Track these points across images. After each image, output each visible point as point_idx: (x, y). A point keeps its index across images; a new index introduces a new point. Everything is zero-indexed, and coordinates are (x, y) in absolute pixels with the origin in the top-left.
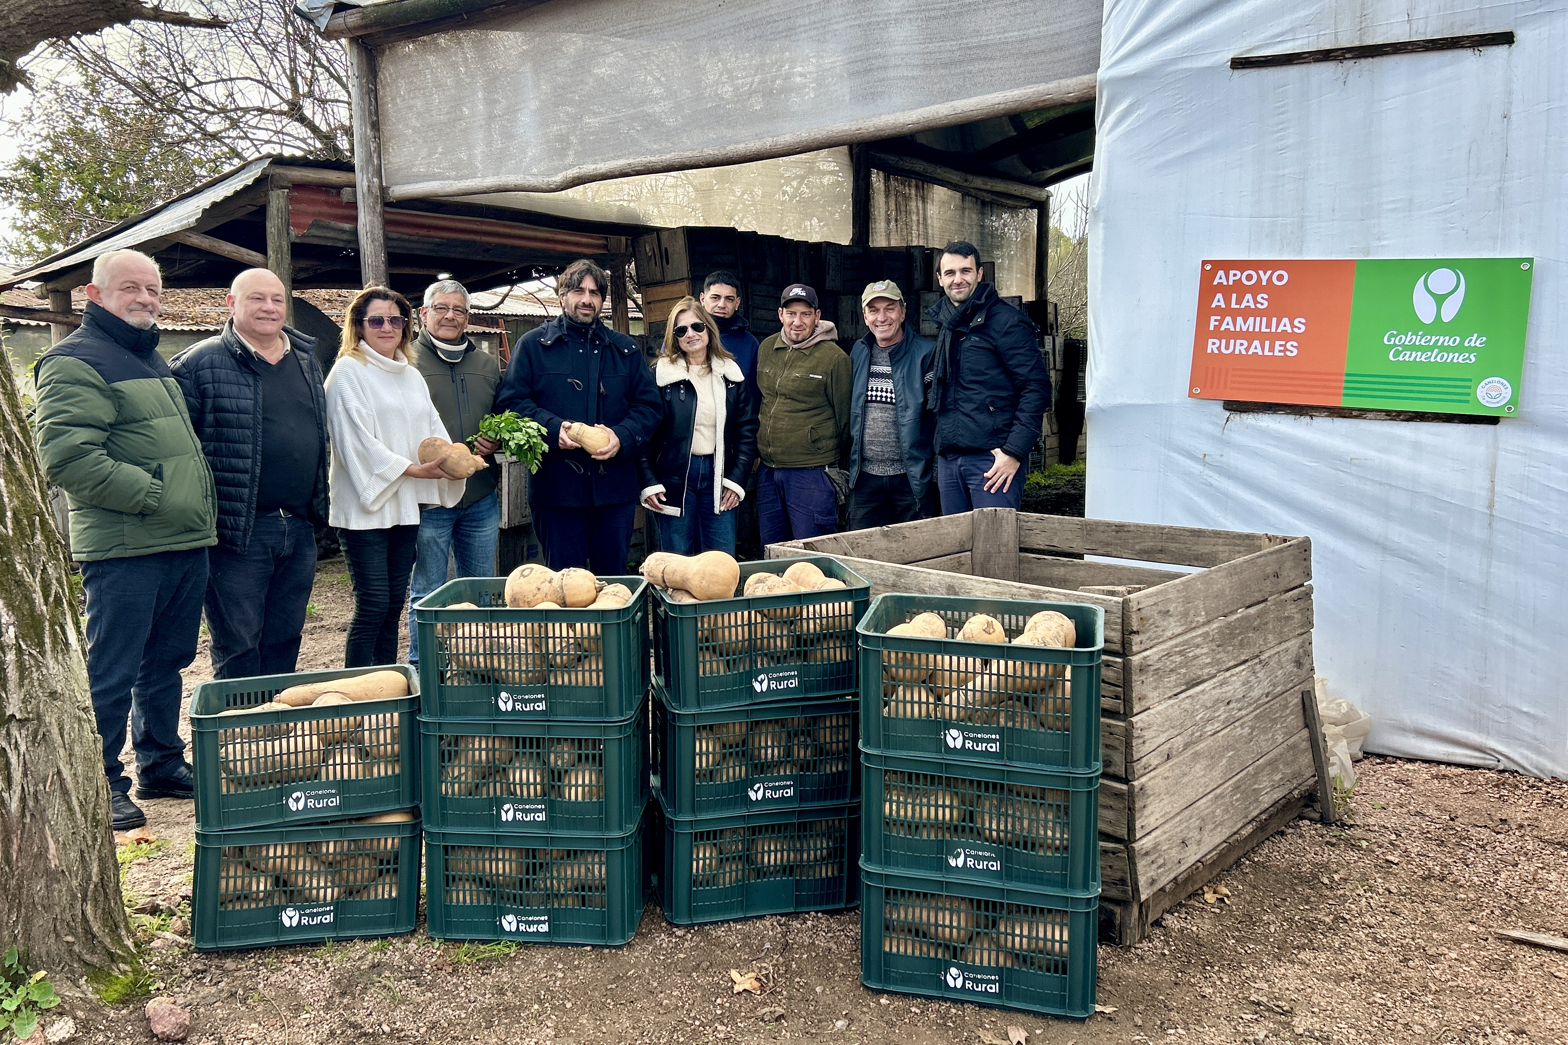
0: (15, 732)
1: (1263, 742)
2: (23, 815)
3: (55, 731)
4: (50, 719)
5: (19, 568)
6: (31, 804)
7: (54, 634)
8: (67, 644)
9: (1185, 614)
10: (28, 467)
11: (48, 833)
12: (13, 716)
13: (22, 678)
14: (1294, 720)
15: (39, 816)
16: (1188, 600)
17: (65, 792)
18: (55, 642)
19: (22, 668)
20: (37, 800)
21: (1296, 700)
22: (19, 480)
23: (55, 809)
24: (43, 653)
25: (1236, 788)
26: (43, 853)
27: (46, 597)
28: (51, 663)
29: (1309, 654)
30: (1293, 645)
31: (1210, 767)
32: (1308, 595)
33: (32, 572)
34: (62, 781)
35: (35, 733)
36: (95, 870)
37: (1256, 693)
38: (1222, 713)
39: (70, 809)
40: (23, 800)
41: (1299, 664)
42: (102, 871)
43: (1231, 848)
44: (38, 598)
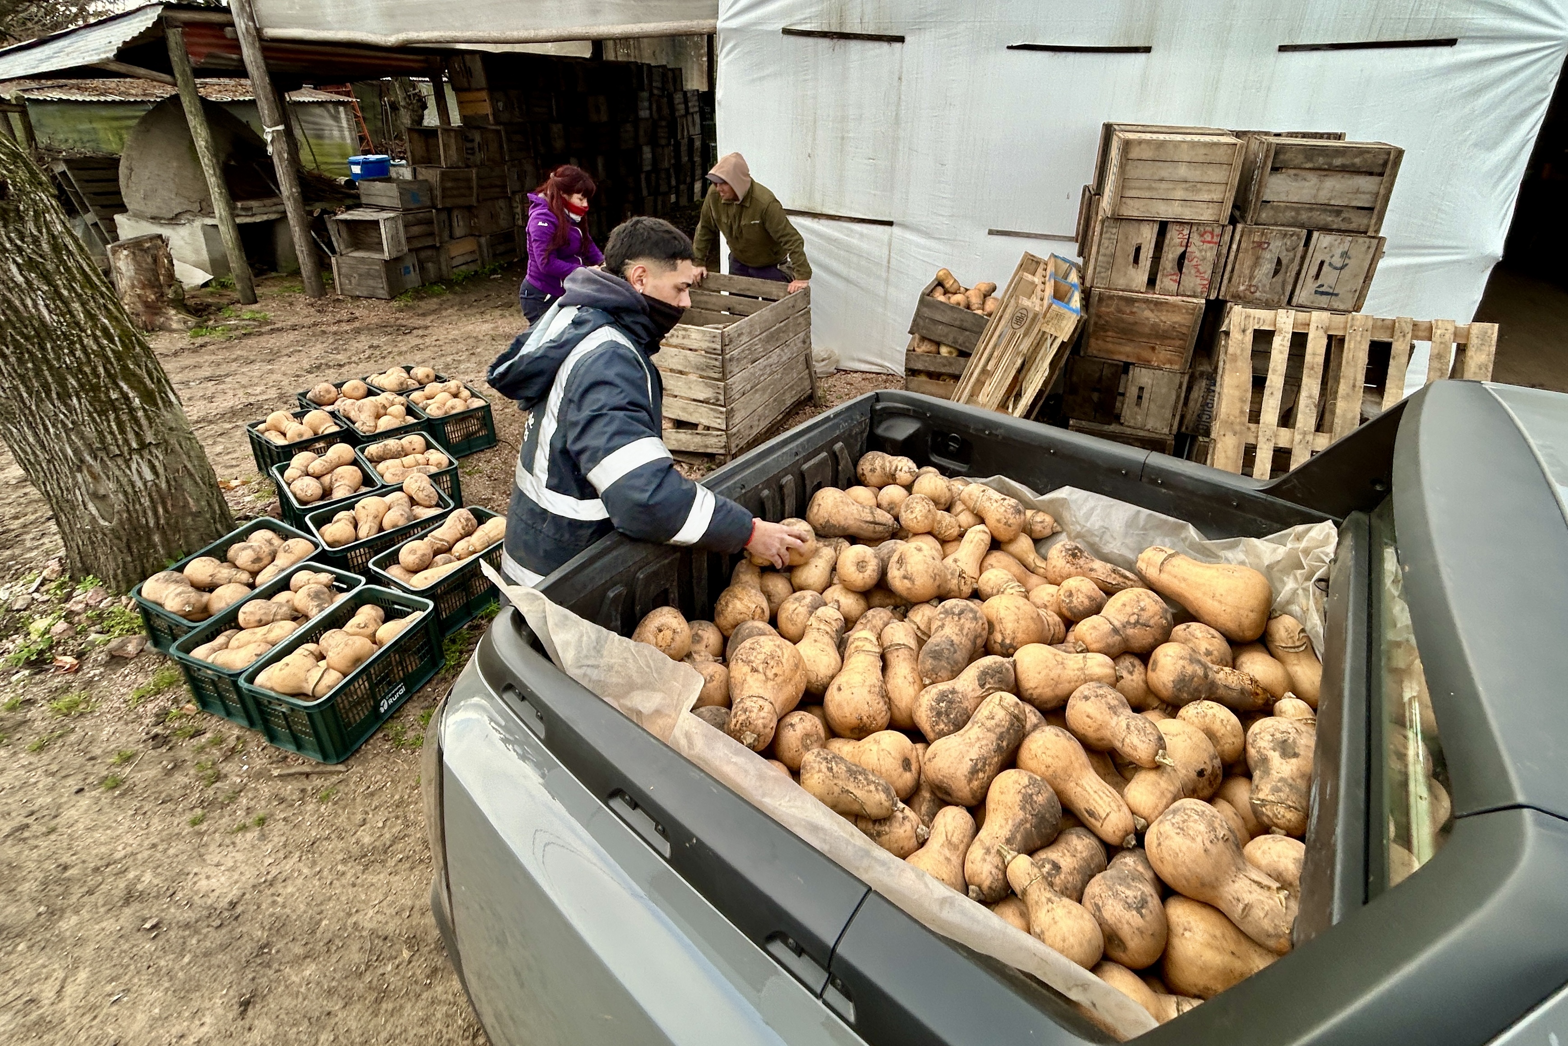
0: (155, 451)
1: (787, 379)
2: (170, 489)
3: (177, 446)
4: (173, 441)
5: (132, 367)
6: (173, 483)
7: (162, 398)
8: (171, 402)
9: (750, 333)
10: (118, 310)
11: (187, 496)
12: (150, 443)
13: (150, 423)
14: (801, 366)
15: (179, 487)
16: (751, 326)
17: (191, 475)
18: (164, 402)
19: (148, 418)
20: (176, 481)
21: (802, 358)
22: (116, 319)
23: (188, 484)
24: (159, 409)
25: (775, 400)
26: (186, 505)
27: (152, 379)
28: (165, 413)
29: (809, 337)
30: (802, 335)
31: (764, 394)
32: (809, 312)
33: (139, 367)
34: (188, 470)
35: (166, 450)
36: (217, 508)
37: (785, 358)
38: (768, 371)
39: (196, 482)
40: (168, 482)
41: (804, 342)
42: (220, 507)
43: (772, 426)
44: (147, 381)
